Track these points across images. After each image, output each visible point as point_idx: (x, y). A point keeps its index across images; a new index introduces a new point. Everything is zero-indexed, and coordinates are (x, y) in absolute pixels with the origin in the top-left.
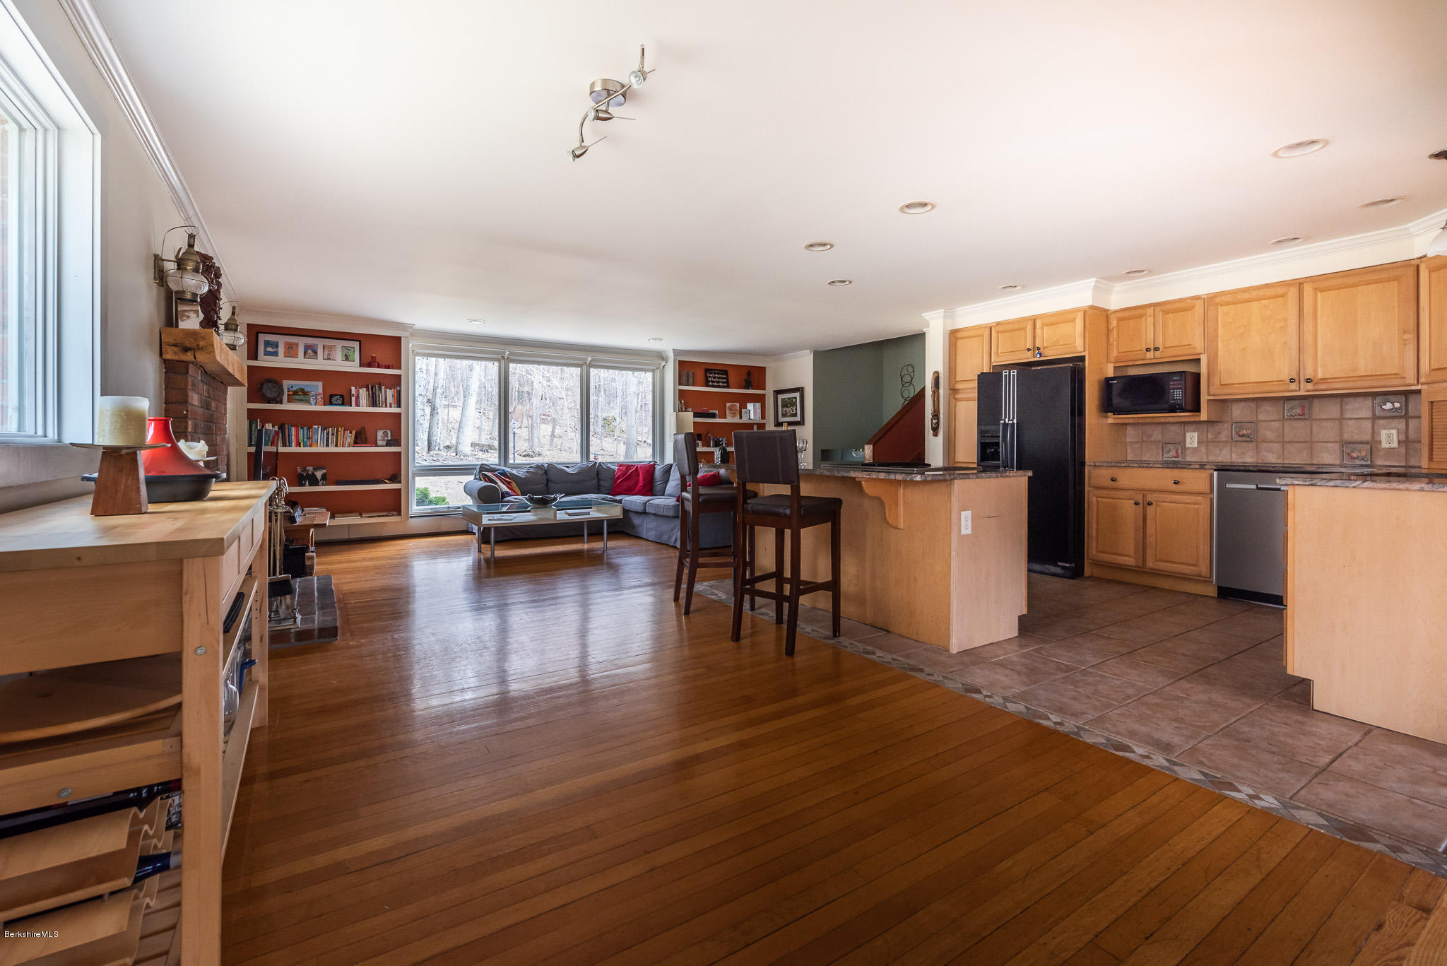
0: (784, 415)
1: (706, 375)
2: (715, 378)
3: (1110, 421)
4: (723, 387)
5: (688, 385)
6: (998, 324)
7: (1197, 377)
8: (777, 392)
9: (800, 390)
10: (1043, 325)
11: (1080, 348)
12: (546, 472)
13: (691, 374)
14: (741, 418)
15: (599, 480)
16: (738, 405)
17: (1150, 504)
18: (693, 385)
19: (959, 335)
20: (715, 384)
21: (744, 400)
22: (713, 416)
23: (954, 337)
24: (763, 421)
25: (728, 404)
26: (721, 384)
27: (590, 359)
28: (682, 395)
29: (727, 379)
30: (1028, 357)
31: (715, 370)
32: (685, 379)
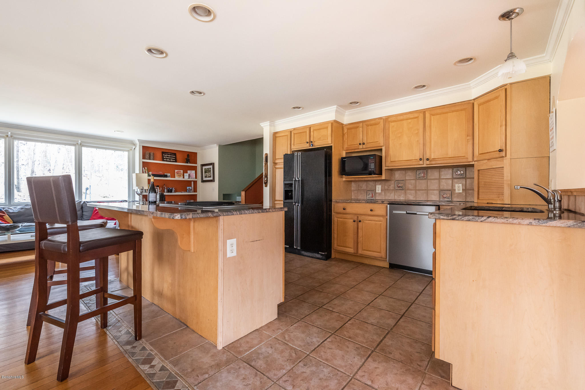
0: (206, 177)
1: (163, 155)
2: (168, 157)
3: (344, 179)
4: (173, 162)
5: (150, 159)
6: (294, 129)
7: (381, 158)
8: (203, 165)
9: (213, 164)
10: (314, 130)
11: (330, 142)
13: (152, 154)
14: (184, 178)
15: (82, 212)
16: (182, 171)
17: (360, 221)
18: (154, 160)
19: (277, 135)
20: (168, 160)
21: (186, 169)
22: (166, 176)
23: (275, 136)
24: (196, 180)
25: (176, 171)
26: (172, 160)
27: (80, 141)
28: (145, 165)
29: (176, 158)
30: (307, 146)
31: (168, 153)
32: (147, 156)
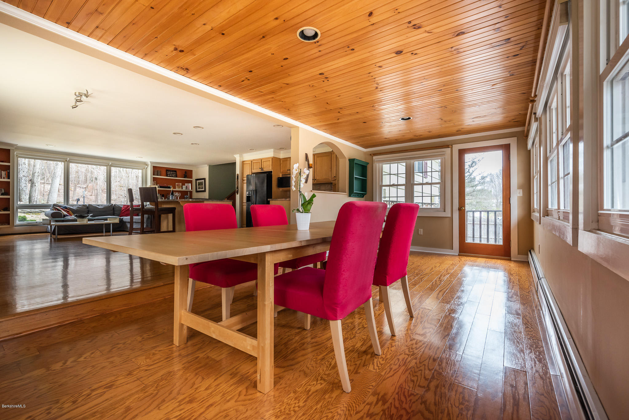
0: (199, 188)
1: (166, 172)
2: (170, 173)
5: (158, 175)
6: (254, 160)
8: (197, 180)
9: (204, 179)
10: (263, 161)
11: (271, 169)
12: (88, 208)
13: (159, 172)
14: (182, 189)
15: (114, 211)
16: (181, 184)
18: (160, 176)
19: (245, 163)
20: (171, 176)
21: (184, 182)
22: (169, 188)
23: (243, 163)
24: (192, 190)
25: (176, 184)
26: (173, 176)
27: (110, 163)
28: (154, 179)
29: (176, 174)
30: (259, 171)
31: (171, 170)
32: (156, 173)
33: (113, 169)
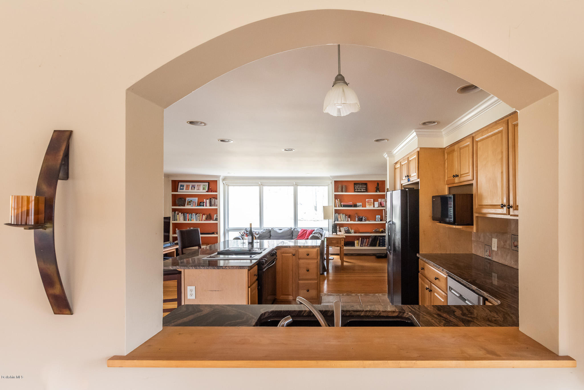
1: (354, 186)
2: (359, 187)
4: (364, 192)
5: (342, 192)
6: (402, 160)
7: (472, 195)
10: (410, 161)
11: (417, 177)
12: (270, 232)
13: (343, 187)
14: (374, 207)
15: (292, 235)
16: (372, 200)
17: (431, 291)
18: (346, 192)
20: (359, 190)
21: (376, 198)
22: (355, 206)
25: (367, 200)
26: (363, 190)
27: (297, 182)
28: (337, 197)
29: (366, 187)
30: (407, 181)
31: (360, 183)
32: (340, 189)
33: (299, 188)
